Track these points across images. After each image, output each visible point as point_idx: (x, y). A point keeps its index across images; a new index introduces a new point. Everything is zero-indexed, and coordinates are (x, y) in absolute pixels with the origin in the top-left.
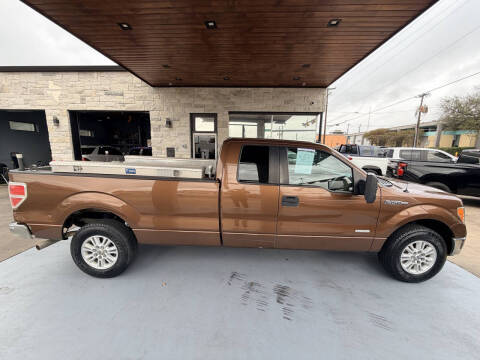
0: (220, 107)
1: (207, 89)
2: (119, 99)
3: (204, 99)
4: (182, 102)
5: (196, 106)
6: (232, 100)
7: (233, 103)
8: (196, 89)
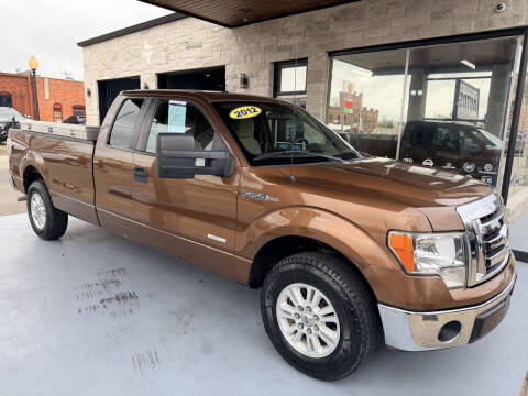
0: (312, 45)
1: (296, 17)
2: (197, 52)
3: (290, 36)
4: (263, 45)
5: (280, 49)
6: (332, 28)
7: (333, 35)
8: (281, 20)
